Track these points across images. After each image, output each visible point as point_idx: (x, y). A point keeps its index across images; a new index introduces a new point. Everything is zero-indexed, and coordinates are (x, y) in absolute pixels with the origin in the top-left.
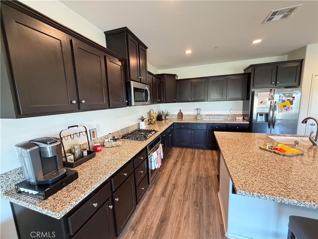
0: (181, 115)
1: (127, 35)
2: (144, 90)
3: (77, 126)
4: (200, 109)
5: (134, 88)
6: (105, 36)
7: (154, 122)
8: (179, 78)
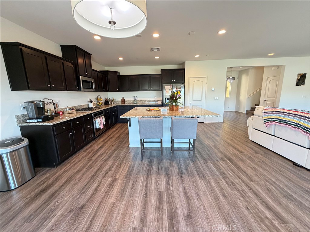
0: (123, 101)
1: (76, 49)
2: (90, 81)
3: (48, 99)
4: (136, 97)
5: (82, 80)
6: (61, 47)
7: (101, 105)
8: (120, 74)
